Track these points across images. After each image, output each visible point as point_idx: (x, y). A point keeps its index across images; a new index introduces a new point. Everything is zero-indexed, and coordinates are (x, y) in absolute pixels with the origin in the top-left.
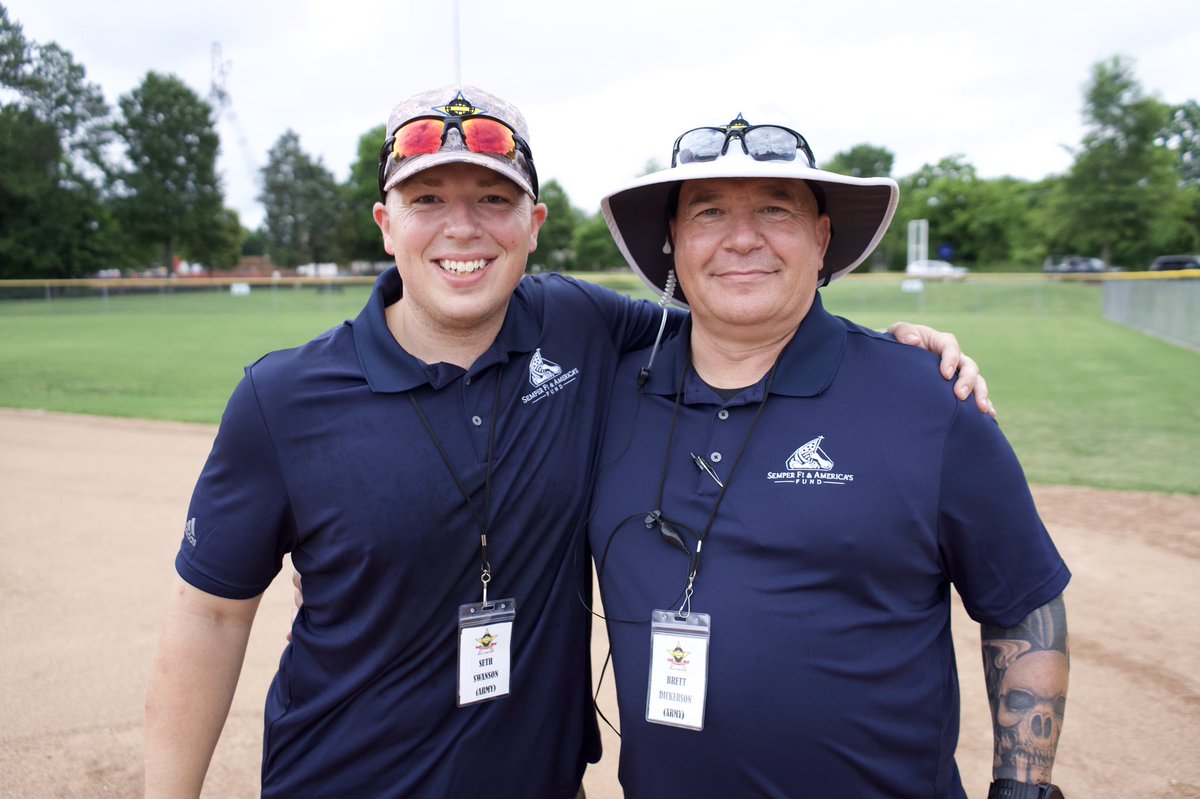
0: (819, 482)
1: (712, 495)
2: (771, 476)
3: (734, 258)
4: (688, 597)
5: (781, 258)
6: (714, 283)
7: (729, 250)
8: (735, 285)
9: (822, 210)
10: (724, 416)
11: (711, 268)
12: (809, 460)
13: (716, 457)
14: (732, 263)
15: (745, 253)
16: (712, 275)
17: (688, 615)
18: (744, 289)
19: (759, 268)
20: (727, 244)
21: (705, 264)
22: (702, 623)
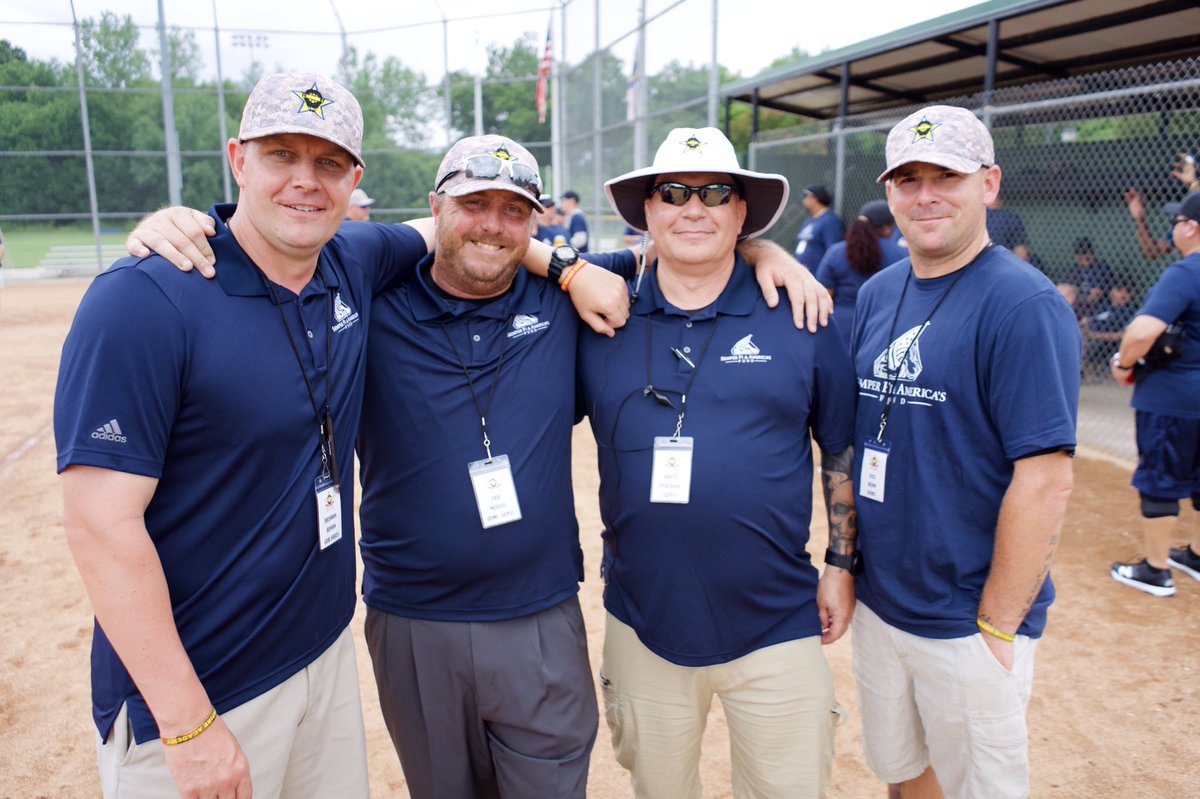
0: (752, 361)
1: (688, 372)
2: (723, 359)
3: (688, 222)
4: (679, 429)
5: (716, 224)
6: (675, 237)
7: (686, 218)
8: (688, 240)
9: (742, 196)
10: (689, 326)
11: (674, 228)
12: (744, 350)
13: (687, 350)
14: (688, 226)
15: (695, 220)
16: (674, 233)
17: (679, 439)
18: (694, 242)
19: (703, 229)
20: (684, 214)
21: (671, 226)
22: (688, 443)
